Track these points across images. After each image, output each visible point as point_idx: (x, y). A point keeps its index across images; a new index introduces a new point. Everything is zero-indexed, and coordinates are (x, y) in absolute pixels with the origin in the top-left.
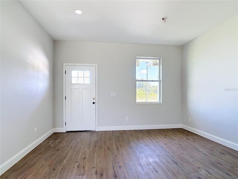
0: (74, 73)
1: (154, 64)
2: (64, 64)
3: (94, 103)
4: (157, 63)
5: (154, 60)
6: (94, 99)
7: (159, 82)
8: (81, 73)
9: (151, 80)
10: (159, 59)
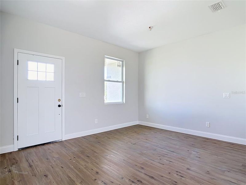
0: (32, 65)
2: (16, 51)
3: (59, 106)
4: (120, 65)
5: (118, 62)
6: (59, 101)
7: (122, 83)
8: (42, 66)
9: (116, 80)
10: (122, 61)
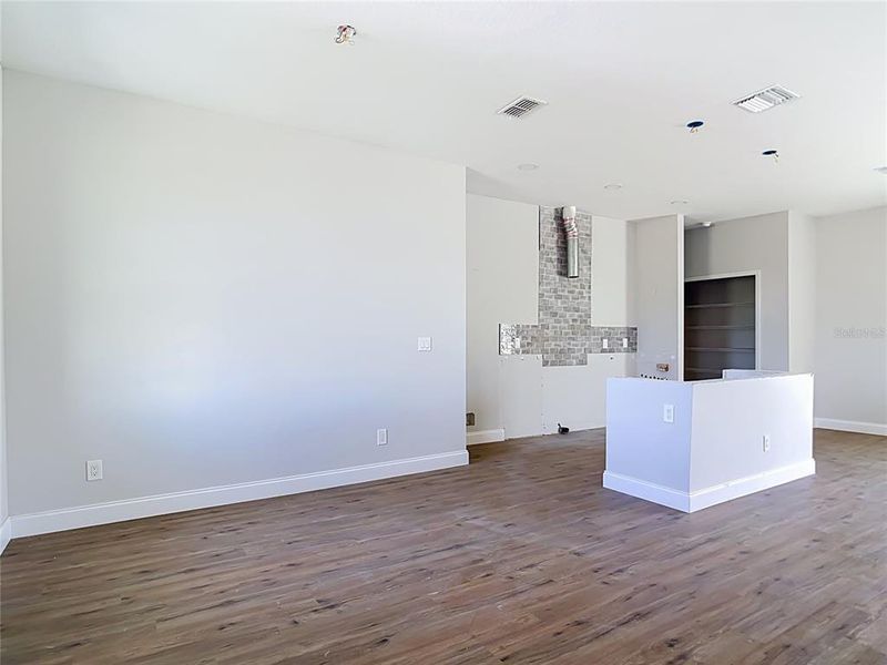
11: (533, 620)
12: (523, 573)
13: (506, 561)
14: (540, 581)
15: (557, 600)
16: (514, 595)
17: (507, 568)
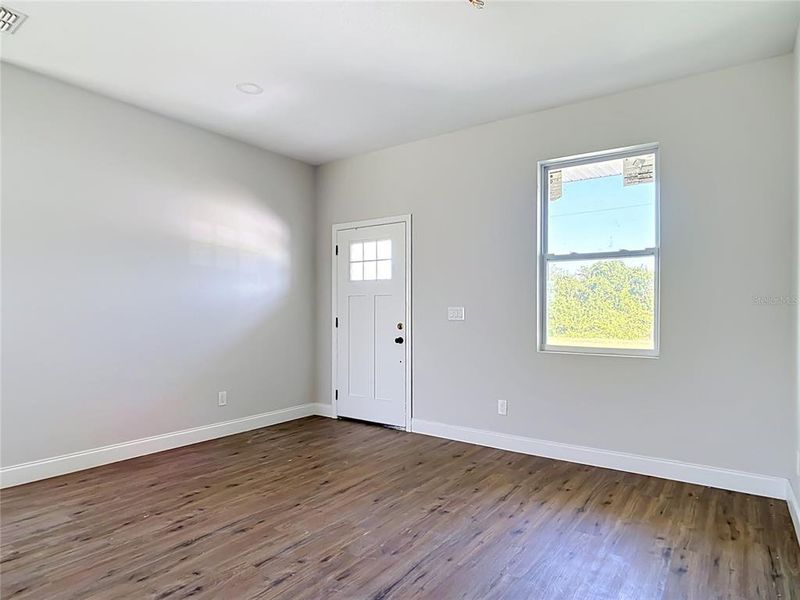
1: (630, 179)
2: (335, 228)
4: (645, 170)
5: (633, 160)
6: (400, 327)
11: (279, 528)
12: (288, 570)
13: (309, 585)
14: (270, 563)
15: (256, 546)
16: (296, 545)
17: (308, 574)
